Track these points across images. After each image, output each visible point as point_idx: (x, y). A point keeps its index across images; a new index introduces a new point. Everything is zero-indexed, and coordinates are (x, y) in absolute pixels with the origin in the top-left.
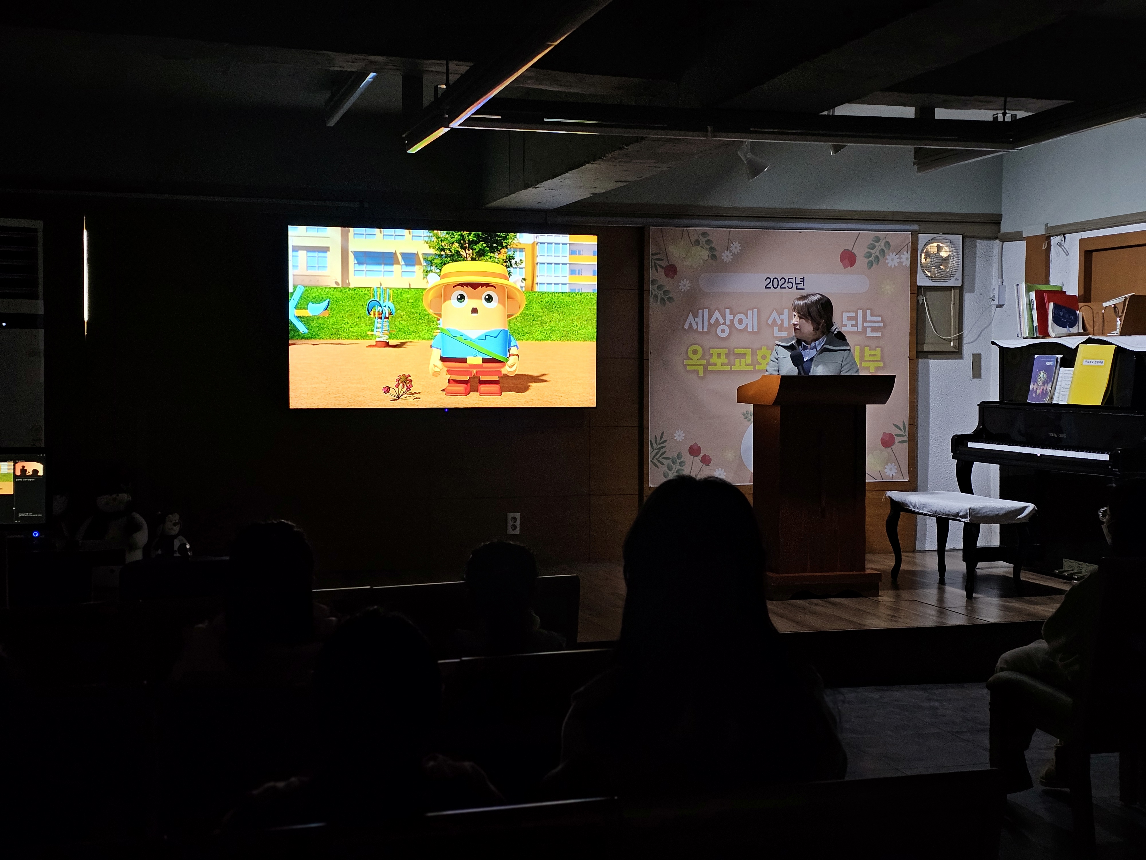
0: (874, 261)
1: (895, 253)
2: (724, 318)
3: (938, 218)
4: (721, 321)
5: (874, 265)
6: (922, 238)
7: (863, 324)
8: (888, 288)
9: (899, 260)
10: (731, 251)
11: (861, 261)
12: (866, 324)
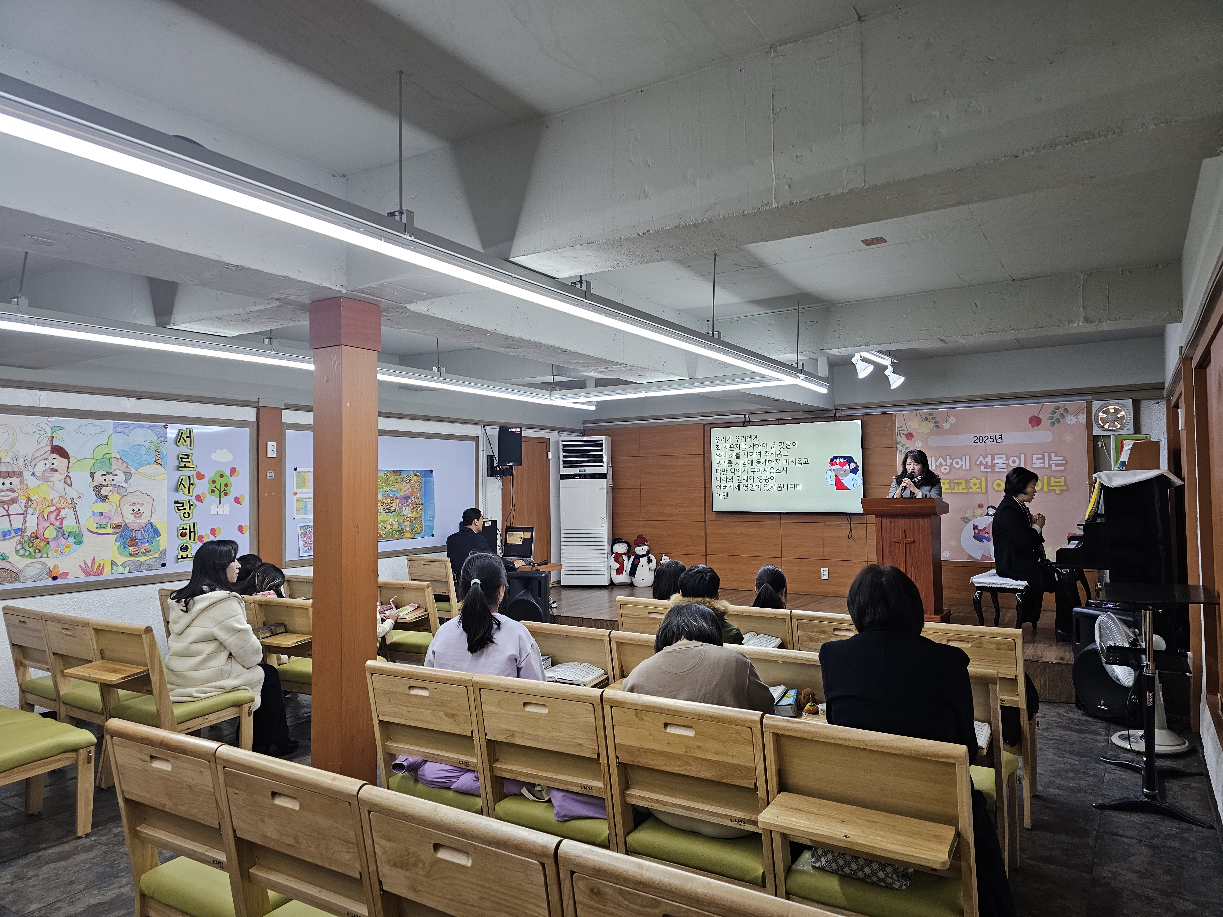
0: (1055, 422)
1: (1073, 416)
2: (946, 461)
3: (1109, 390)
4: (944, 463)
5: (1056, 424)
6: (1096, 405)
7: (1049, 463)
8: (1068, 438)
9: (1076, 420)
10: (949, 422)
11: (1045, 422)
12: (1051, 462)
